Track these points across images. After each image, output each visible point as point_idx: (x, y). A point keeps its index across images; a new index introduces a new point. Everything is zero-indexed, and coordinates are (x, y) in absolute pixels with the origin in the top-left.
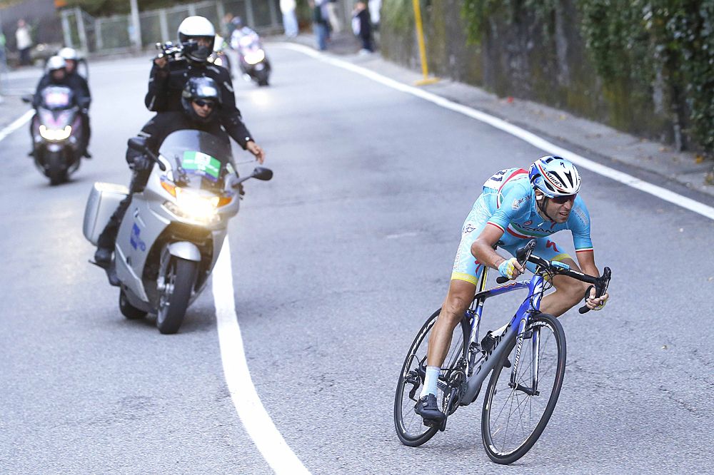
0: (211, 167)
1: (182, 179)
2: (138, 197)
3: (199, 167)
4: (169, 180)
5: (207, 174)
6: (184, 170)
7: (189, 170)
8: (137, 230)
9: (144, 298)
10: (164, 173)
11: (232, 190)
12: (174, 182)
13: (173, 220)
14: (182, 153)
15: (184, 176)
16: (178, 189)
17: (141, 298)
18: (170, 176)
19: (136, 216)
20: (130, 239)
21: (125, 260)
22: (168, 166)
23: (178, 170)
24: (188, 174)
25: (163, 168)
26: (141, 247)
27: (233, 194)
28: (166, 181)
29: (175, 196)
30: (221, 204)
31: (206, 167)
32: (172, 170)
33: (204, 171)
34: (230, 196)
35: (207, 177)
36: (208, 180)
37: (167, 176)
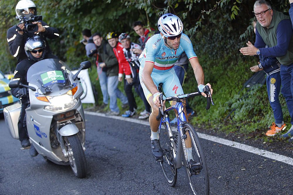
0: (58, 76)
1: (47, 91)
2: (29, 110)
3: (53, 79)
4: (40, 94)
6: (45, 85)
7: (48, 84)
8: (37, 128)
9: (58, 160)
10: (36, 92)
11: (75, 82)
12: (44, 94)
13: (54, 114)
14: (39, 76)
15: (47, 88)
16: (48, 97)
17: (57, 160)
18: (40, 92)
19: (33, 121)
20: (36, 134)
21: (38, 144)
22: (36, 87)
23: (42, 87)
24: (49, 86)
25: (34, 90)
26: (44, 136)
28: (39, 96)
29: (48, 101)
30: (73, 93)
31: (55, 77)
32: (39, 88)
33: (56, 80)
34: (76, 86)
35: (59, 82)
36: (60, 83)
37: (38, 93)
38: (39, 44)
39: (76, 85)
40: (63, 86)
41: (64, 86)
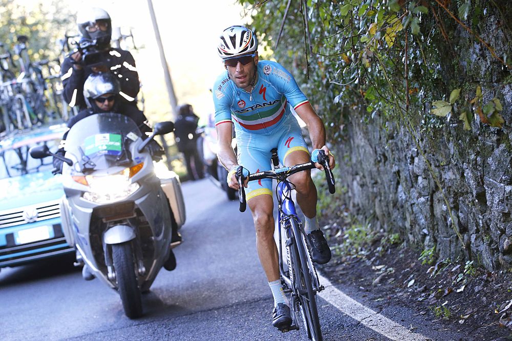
0: (112, 143)
1: (88, 166)
3: (100, 148)
4: (78, 172)
5: (109, 151)
6: (87, 157)
7: (92, 155)
9: (109, 285)
10: (72, 167)
11: (140, 156)
12: (83, 171)
13: (95, 206)
15: (89, 162)
16: (89, 178)
18: (78, 168)
19: (72, 215)
22: (74, 160)
23: (83, 159)
24: (91, 160)
25: (70, 164)
27: (143, 158)
28: (75, 174)
29: (87, 185)
30: (132, 173)
31: (106, 145)
32: (78, 162)
33: (105, 150)
34: (140, 161)
35: (111, 154)
36: (112, 156)
37: (75, 169)
38: (108, 86)
39: (142, 161)
40: (115, 160)
41: (118, 160)
